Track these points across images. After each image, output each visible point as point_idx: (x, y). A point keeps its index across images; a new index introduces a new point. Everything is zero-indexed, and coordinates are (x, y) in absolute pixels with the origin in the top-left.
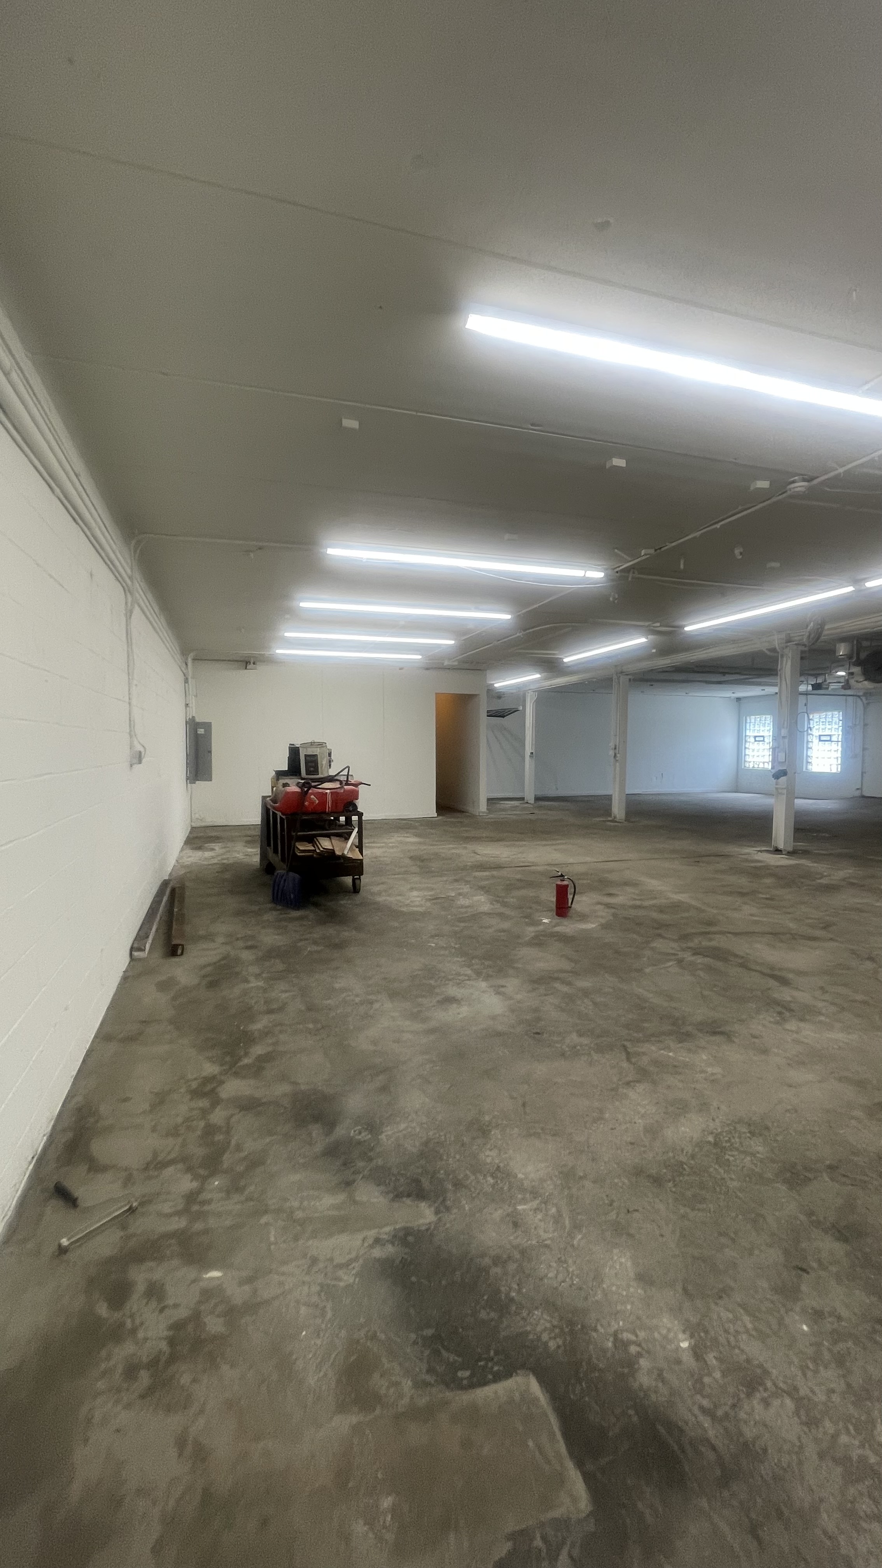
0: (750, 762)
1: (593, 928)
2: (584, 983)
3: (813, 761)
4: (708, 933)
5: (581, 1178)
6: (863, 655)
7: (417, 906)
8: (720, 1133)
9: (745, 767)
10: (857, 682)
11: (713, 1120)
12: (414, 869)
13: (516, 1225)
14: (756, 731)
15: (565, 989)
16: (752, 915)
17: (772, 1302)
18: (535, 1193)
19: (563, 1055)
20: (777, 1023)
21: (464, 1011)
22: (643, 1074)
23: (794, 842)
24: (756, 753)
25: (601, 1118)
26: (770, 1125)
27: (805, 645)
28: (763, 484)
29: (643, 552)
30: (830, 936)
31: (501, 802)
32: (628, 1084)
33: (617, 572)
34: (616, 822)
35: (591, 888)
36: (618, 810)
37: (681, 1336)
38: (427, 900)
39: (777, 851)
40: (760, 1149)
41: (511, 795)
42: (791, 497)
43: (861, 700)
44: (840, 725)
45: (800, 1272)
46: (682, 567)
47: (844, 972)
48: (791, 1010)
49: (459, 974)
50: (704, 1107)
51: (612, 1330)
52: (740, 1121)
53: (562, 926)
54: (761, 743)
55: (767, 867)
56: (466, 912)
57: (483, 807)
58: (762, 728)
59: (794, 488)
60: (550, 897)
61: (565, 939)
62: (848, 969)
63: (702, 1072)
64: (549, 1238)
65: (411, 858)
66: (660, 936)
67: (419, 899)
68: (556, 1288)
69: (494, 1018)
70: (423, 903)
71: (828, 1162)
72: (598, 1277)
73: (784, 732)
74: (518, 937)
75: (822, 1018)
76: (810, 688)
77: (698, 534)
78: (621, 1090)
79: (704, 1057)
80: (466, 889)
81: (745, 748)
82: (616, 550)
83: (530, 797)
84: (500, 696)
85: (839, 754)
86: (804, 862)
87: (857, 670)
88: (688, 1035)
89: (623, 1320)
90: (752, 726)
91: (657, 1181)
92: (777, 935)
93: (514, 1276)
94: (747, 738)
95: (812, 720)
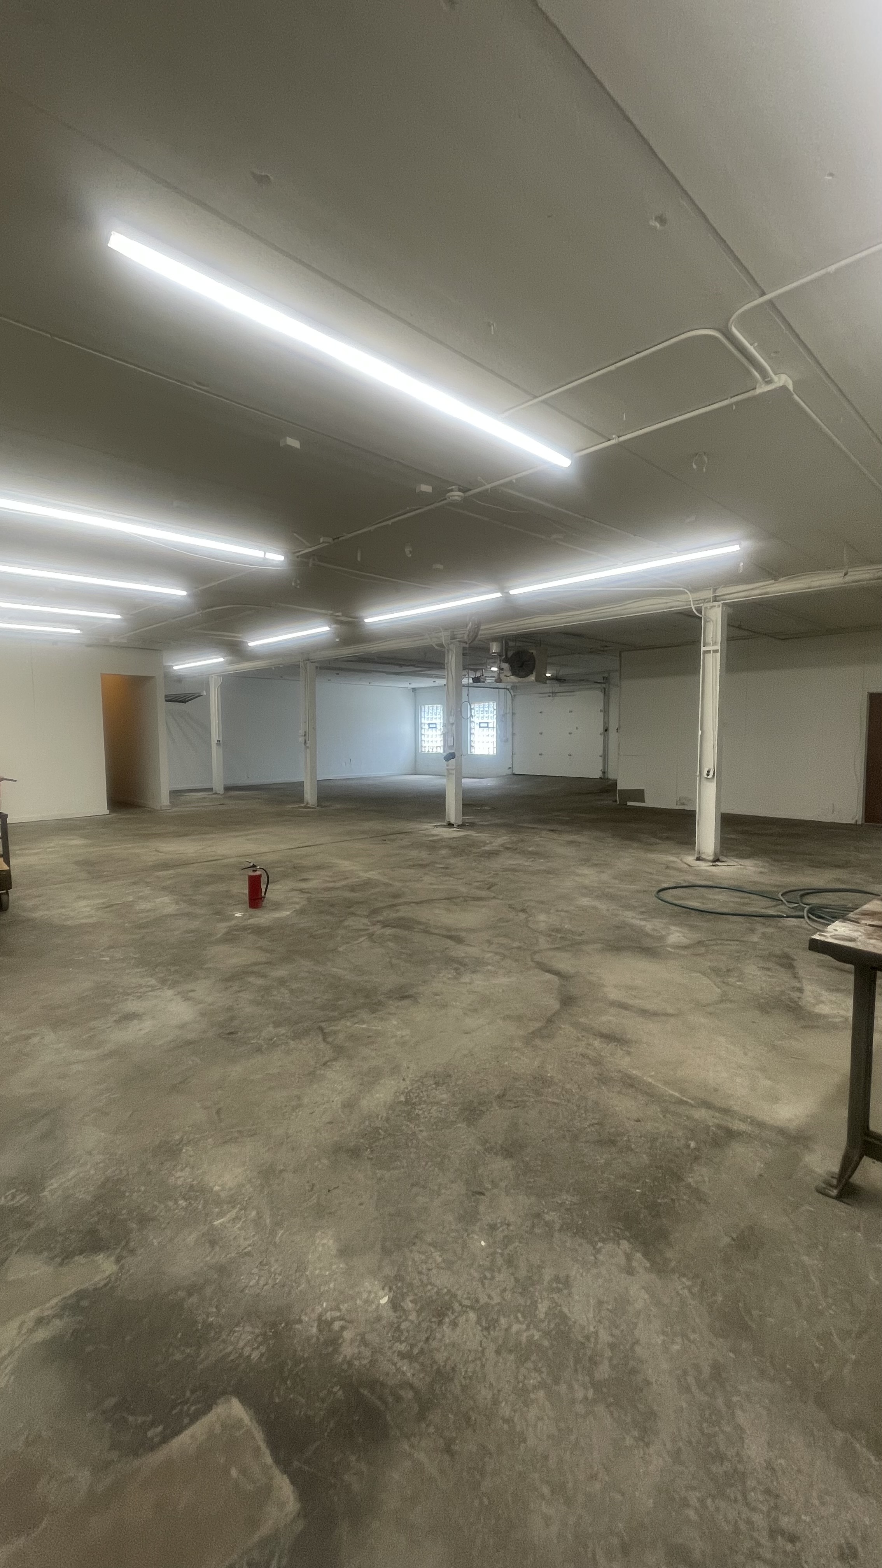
0: (425, 747)
1: (287, 916)
2: (281, 972)
3: (475, 744)
4: (395, 905)
5: (282, 1171)
6: (510, 654)
7: (85, 917)
8: (410, 1091)
9: (422, 751)
10: (506, 676)
11: (404, 1080)
12: (83, 875)
13: (213, 1243)
14: (430, 719)
15: (260, 982)
16: (431, 884)
17: (457, 1231)
18: (232, 1201)
19: (259, 1050)
20: (455, 978)
21: (147, 1025)
22: (339, 1051)
23: (463, 815)
24: (430, 739)
25: (299, 1106)
26: (451, 1072)
27: (466, 643)
28: (426, 488)
29: (321, 540)
30: (493, 895)
31: (188, 794)
32: (325, 1064)
33: (298, 557)
34: (309, 808)
35: (285, 876)
36: (310, 796)
37: (381, 1293)
38: (98, 909)
39: (450, 825)
40: (444, 1096)
41: (198, 786)
42: (450, 504)
43: (510, 692)
44: (495, 713)
45: (478, 1196)
46: (359, 559)
47: (504, 924)
48: (465, 965)
49: (140, 986)
50: (395, 1070)
51: (314, 1316)
52: (427, 1075)
53: (256, 917)
54: (434, 729)
55: (442, 840)
56: (147, 917)
57: (164, 800)
58: (434, 716)
59: (451, 496)
60: (242, 889)
61: (259, 931)
62: (507, 921)
63: (392, 1037)
64: (249, 1245)
65: (77, 863)
66: (353, 914)
67: (88, 909)
68: (259, 1294)
69: (182, 1027)
70: (93, 912)
71: (497, 1093)
72: (301, 1267)
73: (452, 720)
74: (210, 935)
75: (490, 967)
76: (471, 681)
77: (372, 528)
78: (318, 1072)
79: (395, 1023)
80: (147, 891)
81: (421, 734)
82: (295, 534)
83: (219, 787)
84: (179, 679)
85: (495, 739)
86: (472, 833)
87: (506, 666)
88: (380, 1003)
89: (327, 1301)
90: (426, 714)
91: (355, 1153)
92: (452, 899)
93: (211, 1299)
94: (422, 725)
95: (473, 709)
